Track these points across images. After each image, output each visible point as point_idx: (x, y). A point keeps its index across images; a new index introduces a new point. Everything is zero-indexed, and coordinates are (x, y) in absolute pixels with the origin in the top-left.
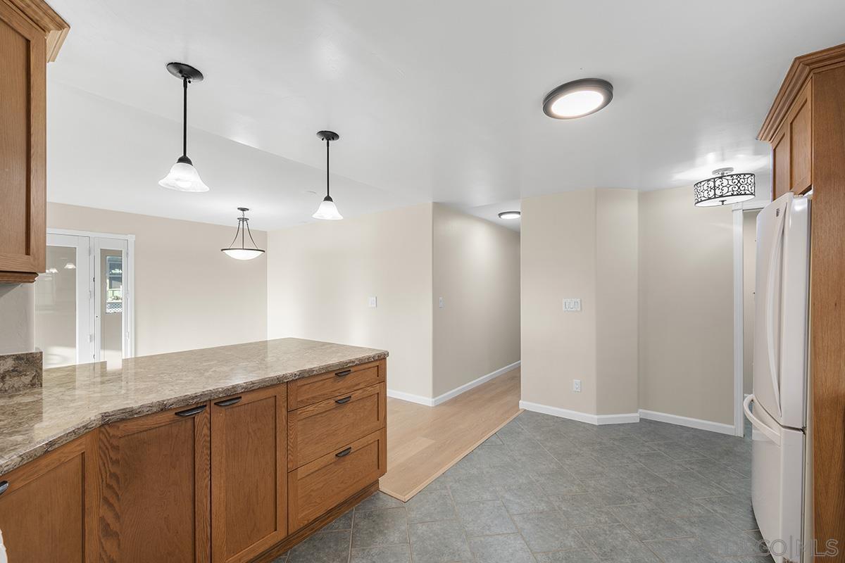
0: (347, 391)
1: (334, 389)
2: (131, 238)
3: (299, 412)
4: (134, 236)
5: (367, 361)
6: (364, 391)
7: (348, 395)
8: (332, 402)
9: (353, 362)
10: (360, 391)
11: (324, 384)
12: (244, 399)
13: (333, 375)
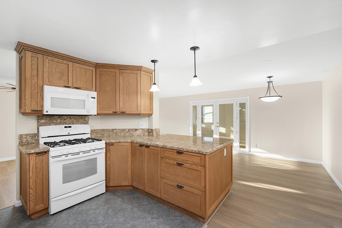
0: (182, 161)
1: (177, 158)
2: (248, 98)
3: (164, 159)
4: (249, 97)
5: (191, 151)
6: (191, 165)
7: (183, 163)
8: (176, 162)
9: (184, 149)
10: (189, 165)
11: (173, 154)
12: (151, 148)
13: (176, 151)
